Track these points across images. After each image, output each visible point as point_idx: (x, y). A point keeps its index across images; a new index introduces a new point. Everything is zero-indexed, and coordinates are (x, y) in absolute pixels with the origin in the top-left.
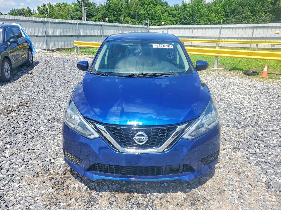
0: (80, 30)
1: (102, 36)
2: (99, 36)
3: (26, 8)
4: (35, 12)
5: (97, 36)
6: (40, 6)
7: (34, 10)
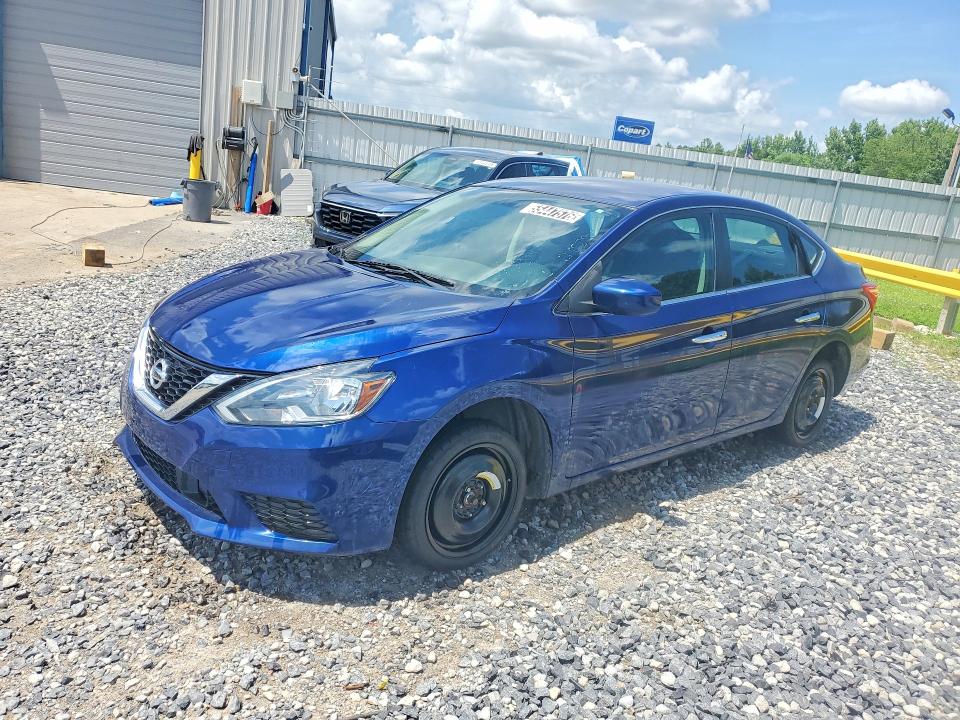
0: (844, 206)
1: (937, 238)
2: (926, 238)
3: (792, 136)
4: (812, 148)
5: (914, 236)
6: (840, 128)
7: (811, 142)
